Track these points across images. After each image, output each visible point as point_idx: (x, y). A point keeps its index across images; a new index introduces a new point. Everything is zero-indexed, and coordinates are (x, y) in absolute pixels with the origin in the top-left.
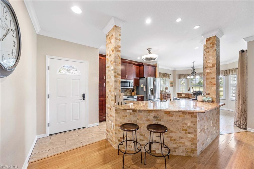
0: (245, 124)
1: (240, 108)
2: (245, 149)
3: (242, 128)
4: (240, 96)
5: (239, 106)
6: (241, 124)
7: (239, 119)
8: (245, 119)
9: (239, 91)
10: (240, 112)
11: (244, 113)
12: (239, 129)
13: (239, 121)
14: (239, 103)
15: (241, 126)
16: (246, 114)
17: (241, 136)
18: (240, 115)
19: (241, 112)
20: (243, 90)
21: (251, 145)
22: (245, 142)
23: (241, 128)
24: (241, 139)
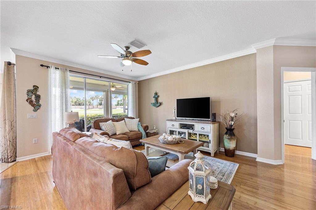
0: (13, 155)
1: (7, 136)
2: (22, 183)
3: (11, 161)
4: (7, 121)
5: (5, 134)
6: (9, 157)
7: (6, 151)
8: (13, 149)
9: (5, 115)
10: (6, 142)
11: (12, 141)
12: (7, 164)
13: (6, 154)
14: (5, 130)
15: (8, 160)
16: (14, 142)
17: (12, 172)
18: (7, 146)
19: (8, 141)
20: (11, 113)
21: (27, 175)
22: (19, 176)
23: (8, 162)
24: (14, 175)
